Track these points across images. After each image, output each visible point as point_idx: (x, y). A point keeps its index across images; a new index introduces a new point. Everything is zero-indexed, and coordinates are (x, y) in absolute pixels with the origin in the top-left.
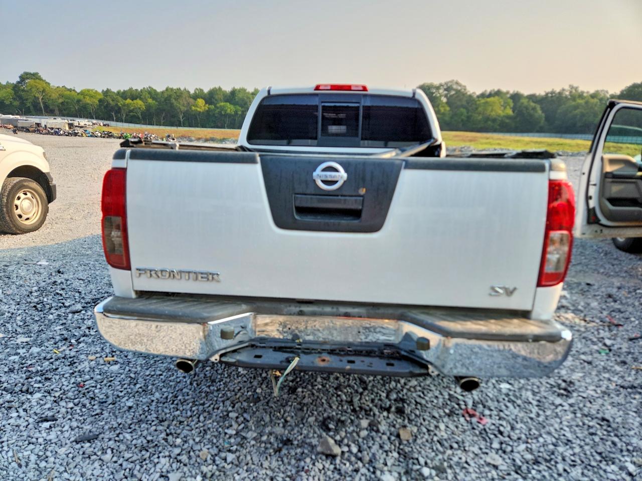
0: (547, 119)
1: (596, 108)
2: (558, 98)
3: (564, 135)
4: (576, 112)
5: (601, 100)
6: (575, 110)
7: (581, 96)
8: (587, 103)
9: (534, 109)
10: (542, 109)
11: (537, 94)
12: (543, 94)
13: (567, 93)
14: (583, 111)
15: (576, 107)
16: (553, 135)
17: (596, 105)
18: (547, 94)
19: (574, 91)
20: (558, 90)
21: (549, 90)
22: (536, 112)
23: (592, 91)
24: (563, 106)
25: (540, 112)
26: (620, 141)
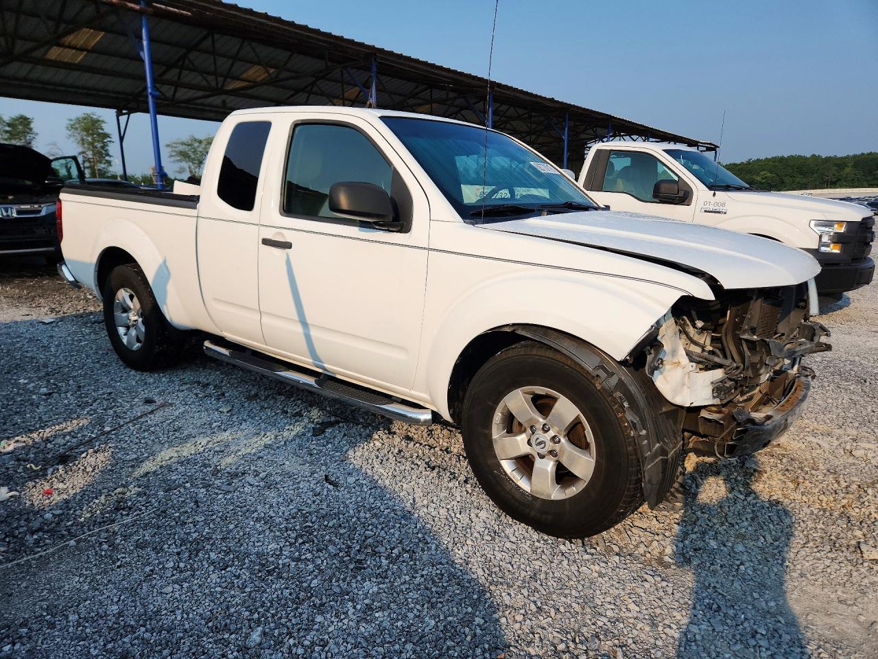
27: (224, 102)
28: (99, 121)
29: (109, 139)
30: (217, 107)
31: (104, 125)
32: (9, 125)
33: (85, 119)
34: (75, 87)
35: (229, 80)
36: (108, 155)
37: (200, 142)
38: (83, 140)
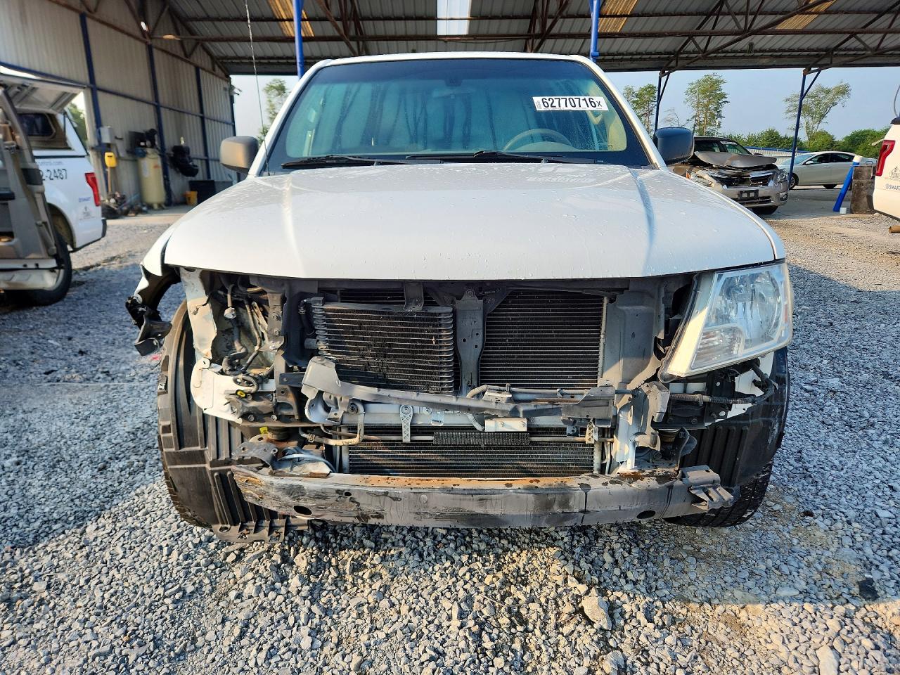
27: (751, 45)
28: (718, 81)
29: (724, 100)
30: (745, 51)
31: (722, 85)
32: (637, 96)
33: (705, 81)
34: (639, 54)
35: (720, 17)
36: (720, 116)
37: (828, 92)
38: (698, 103)
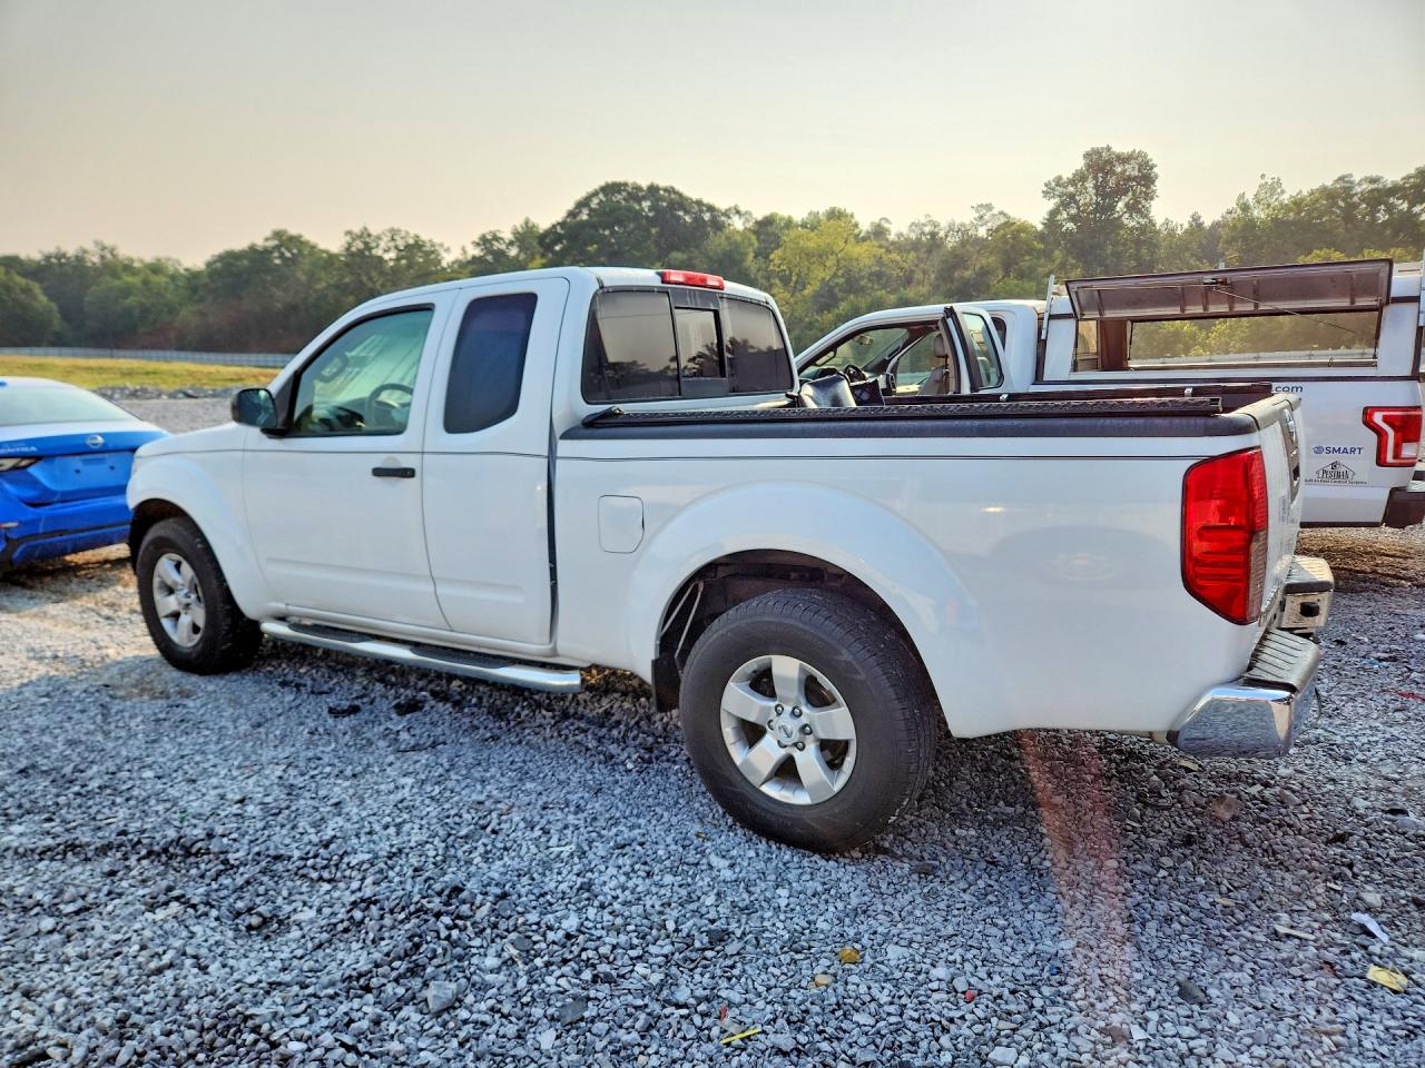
0: (66, 314)
1: (169, 296)
2: (75, 268)
3: (115, 352)
4: (128, 301)
5: (173, 278)
6: (125, 298)
7: (128, 268)
8: (146, 283)
9: (27, 291)
10: (46, 291)
11: (23, 256)
12: (37, 256)
13: (96, 259)
14: (144, 300)
15: (127, 291)
16: (91, 351)
17: (166, 289)
18: (48, 258)
19: (109, 256)
20: (71, 251)
21: (51, 249)
22: (34, 298)
23: (149, 259)
24: (94, 288)
25: (43, 299)
26: (271, 364)
